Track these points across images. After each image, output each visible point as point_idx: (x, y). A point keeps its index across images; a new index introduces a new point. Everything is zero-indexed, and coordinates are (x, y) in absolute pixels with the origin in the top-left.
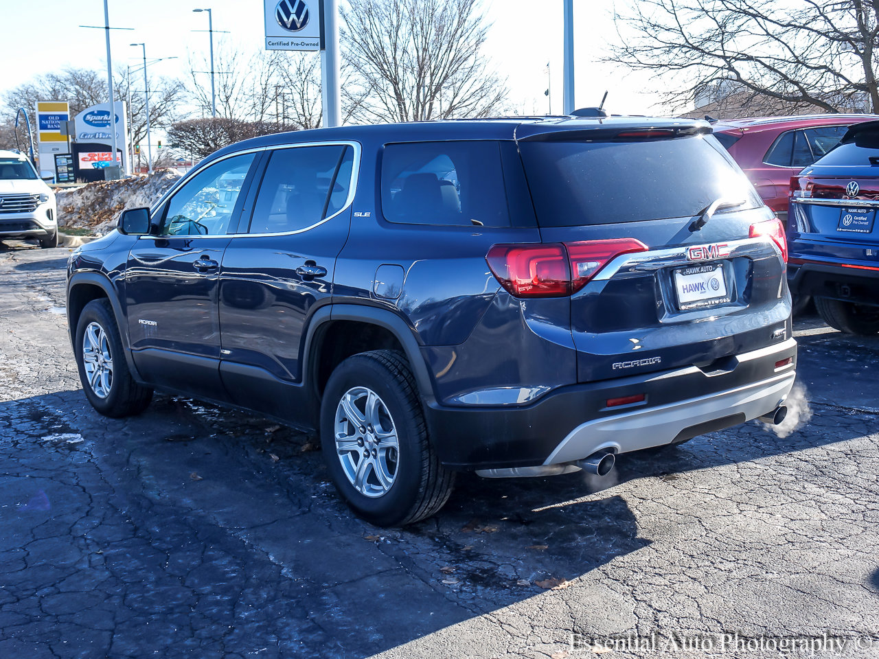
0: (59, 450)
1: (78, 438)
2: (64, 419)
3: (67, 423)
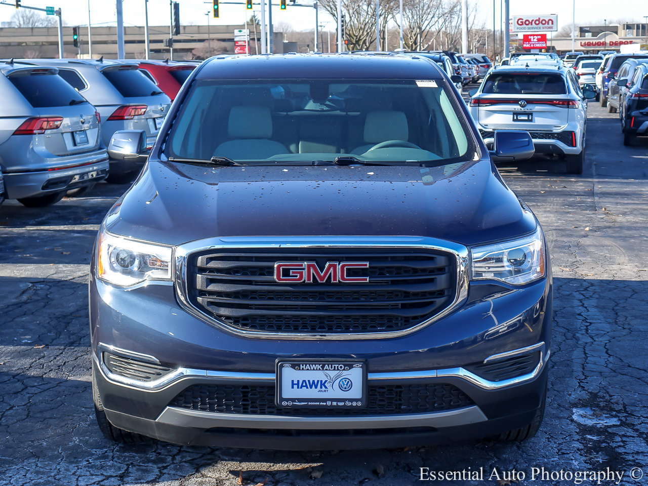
0: (607, 397)
1: (577, 414)
2: (577, 445)
3: (577, 437)
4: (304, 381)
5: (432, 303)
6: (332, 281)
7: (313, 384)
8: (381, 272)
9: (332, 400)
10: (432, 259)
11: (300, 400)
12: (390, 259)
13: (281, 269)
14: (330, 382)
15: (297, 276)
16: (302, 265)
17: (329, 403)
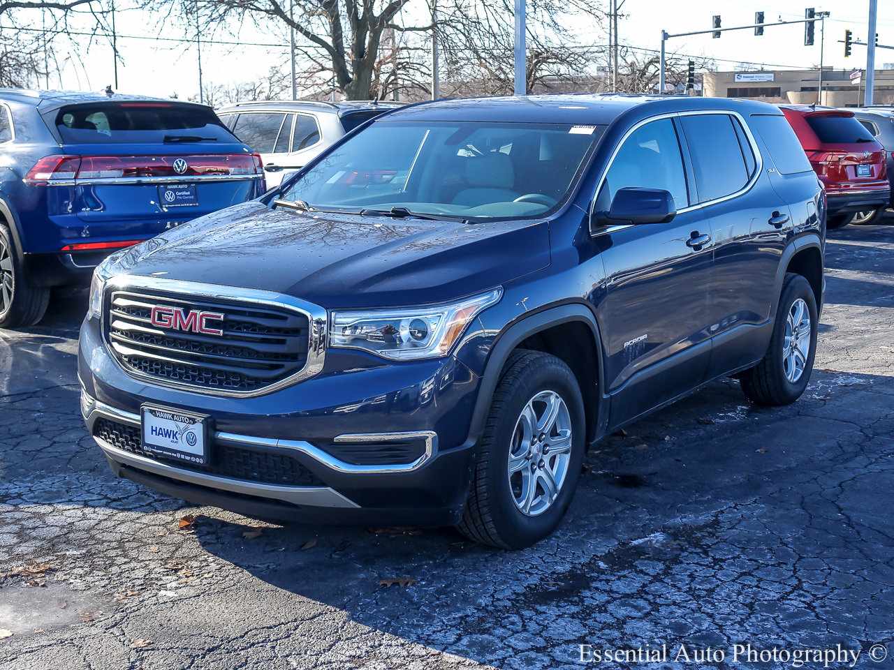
4: (160, 429)
5: (282, 366)
6: (193, 331)
7: (168, 434)
8: (238, 326)
9: (182, 453)
10: (285, 318)
11: (159, 448)
12: (247, 314)
13: (157, 313)
14: (179, 434)
15: (166, 321)
16: (171, 311)
17: (178, 455)
